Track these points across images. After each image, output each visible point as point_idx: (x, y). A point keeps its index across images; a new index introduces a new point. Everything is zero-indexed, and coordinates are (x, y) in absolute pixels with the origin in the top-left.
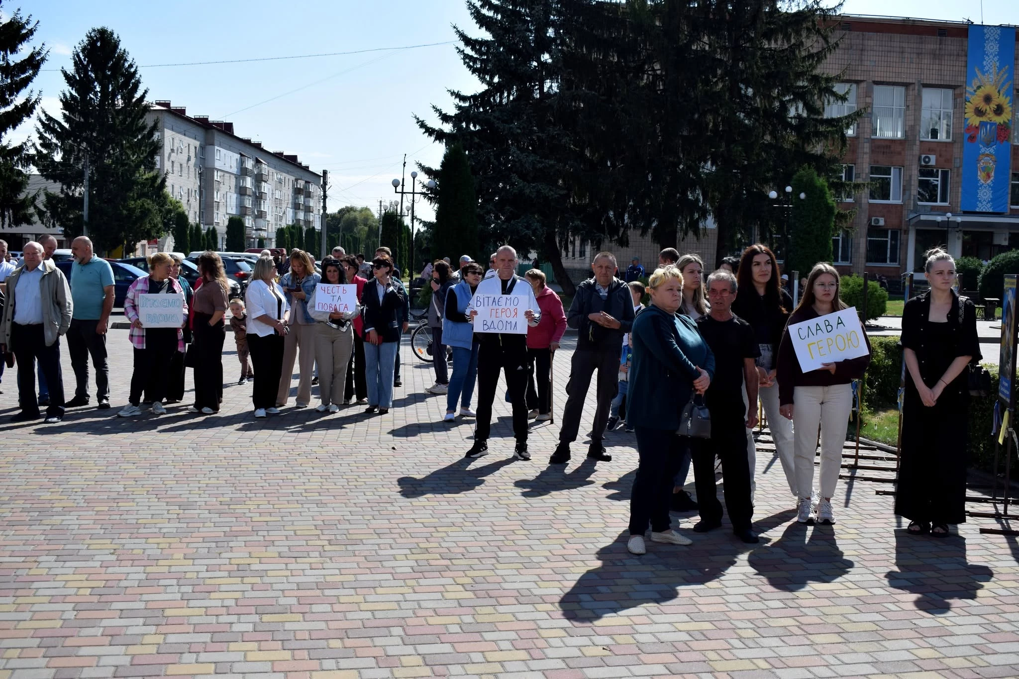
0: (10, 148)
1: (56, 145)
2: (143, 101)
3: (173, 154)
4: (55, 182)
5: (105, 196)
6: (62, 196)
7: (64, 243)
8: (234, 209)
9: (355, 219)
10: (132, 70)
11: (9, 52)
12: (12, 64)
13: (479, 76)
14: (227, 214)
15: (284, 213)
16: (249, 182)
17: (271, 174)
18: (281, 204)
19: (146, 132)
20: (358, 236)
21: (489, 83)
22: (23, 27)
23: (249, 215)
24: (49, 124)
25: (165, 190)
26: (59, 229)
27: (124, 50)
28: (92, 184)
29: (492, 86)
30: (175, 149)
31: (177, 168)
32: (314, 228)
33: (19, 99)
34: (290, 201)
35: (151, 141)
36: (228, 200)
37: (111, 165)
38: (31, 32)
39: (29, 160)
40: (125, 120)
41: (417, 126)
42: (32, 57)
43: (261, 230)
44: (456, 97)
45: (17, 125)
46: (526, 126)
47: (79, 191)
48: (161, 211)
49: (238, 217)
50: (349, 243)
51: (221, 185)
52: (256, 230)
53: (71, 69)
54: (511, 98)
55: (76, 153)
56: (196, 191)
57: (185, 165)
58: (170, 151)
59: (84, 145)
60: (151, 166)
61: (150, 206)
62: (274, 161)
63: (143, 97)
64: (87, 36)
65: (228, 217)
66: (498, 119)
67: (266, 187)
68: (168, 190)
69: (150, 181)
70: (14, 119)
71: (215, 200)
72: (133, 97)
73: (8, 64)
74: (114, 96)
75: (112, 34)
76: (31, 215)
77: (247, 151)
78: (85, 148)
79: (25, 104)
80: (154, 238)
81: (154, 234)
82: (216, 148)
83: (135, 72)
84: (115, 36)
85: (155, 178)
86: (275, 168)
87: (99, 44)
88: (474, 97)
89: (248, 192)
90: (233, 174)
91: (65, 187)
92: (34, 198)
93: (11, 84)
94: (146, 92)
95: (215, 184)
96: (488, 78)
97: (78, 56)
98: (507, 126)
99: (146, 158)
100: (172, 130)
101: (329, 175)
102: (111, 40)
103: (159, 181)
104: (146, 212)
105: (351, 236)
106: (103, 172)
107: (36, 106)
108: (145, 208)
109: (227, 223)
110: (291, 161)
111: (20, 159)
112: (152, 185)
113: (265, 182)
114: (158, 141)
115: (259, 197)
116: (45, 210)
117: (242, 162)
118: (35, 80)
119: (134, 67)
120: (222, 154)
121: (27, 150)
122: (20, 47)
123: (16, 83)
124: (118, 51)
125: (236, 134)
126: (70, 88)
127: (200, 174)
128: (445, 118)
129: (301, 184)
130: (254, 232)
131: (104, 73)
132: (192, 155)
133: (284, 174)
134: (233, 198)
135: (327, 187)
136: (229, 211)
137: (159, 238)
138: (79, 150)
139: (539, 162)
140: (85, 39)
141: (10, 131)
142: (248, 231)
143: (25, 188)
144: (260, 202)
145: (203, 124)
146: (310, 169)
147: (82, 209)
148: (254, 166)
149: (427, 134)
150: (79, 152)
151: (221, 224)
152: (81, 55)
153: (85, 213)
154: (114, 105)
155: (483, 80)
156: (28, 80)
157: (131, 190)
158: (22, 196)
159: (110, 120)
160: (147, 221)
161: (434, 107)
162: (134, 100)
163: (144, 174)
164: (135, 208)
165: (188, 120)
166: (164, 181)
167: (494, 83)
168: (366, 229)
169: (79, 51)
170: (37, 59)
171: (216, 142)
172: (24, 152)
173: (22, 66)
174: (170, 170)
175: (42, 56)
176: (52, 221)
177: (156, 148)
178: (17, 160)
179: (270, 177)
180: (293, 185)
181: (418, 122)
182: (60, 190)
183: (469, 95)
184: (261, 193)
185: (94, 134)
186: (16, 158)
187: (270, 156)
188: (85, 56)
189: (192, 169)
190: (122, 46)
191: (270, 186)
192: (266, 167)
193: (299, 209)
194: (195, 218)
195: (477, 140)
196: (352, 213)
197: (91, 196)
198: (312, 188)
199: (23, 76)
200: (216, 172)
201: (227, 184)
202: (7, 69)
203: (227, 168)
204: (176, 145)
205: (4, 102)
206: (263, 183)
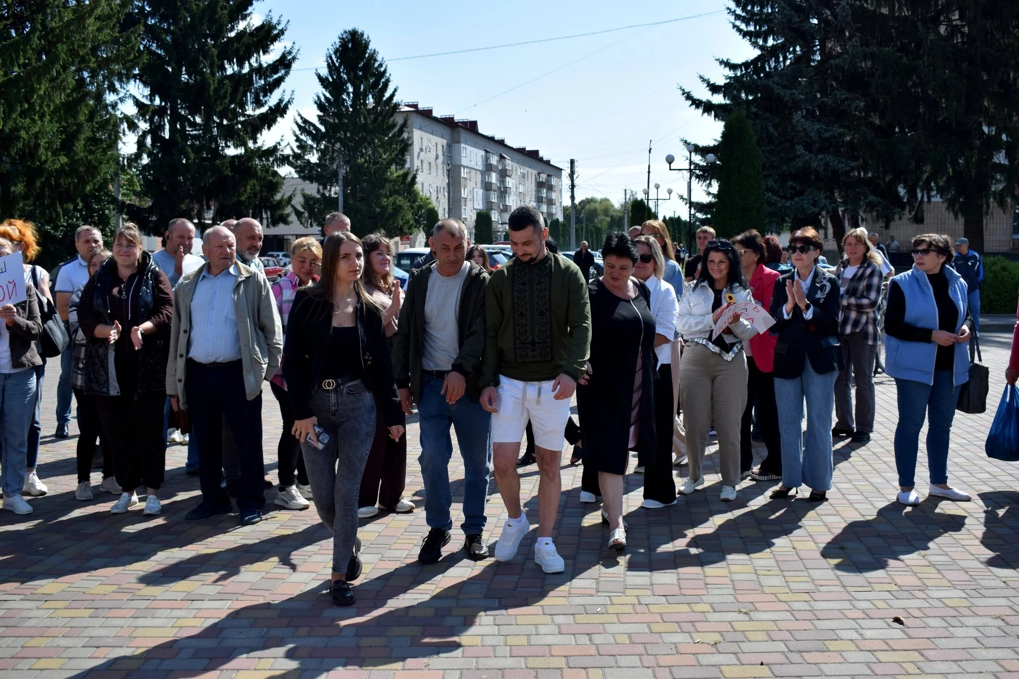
0: (265, 148)
1: (312, 147)
2: (392, 100)
3: (422, 154)
4: (312, 183)
5: (359, 195)
6: (318, 196)
8: (481, 202)
9: (595, 210)
10: (382, 69)
11: (261, 53)
12: (265, 65)
13: (750, 40)
14: (474, 209)
16: (494, 178)
17: (514, 169)
18: (524, 198)
19: (396, 129)
20: (599, 226)
21: (762, 48)
22: (275, 28)
23: (494, 210)
24: (305, 126)
25: (416, 186)
26: (316, 229)
27: (375, 51)
28: (346, 184)
29: (765, 50)
30: (424, 148)
31: (426, 165)
32: (558, 220)
33: (273, 100)
34: (533, 196)
35: (401, 138)
36: (475, 195)
37: (363, 164)
38: (282, 32)
39: (284, 160)
40: (376, 119)
41: (683, 98)
42: (284, 56)
44: (725, 66)
45: (272, 126)
46: (808, 90)
47: (335, 191)
48: (412, 208)
49: (485, 212)
50: (592, 233)
51: (468, 181)
52: (502, 224)
53: (324, 72)
54: (788, 62)
55: (330, 154)
56: (444, 188)
57: (433, 163)
58: (419, 150)
59: (338, 145)
60: (402, 163)
61: (402, 203)
62: (518, 156)
63: (393, 95)
64: (340, 39)
65: (475, 212)
66: (778, 84)
67: (510, 182)
68: (418, 187)
69: (401, 178)
70: (269, 119)
71: (463, 196)
72: (384, 96)
73: (261, 65)
74: (365, 97)
75: (362, 35)
76: (288, 215)
77: (492, 147)
78: (340, 149)
79: (278, 105)
80: (406, 234)
81: (406, 230)
82: (463, 145)
83: (385, 71)
84: (365, 36)
85: (406, 175)
86: (518, 163)
87: (350, 45)
88: (746, 65)
89: (493, 188)
90: (478, 170)
91: (321, 187)
92: (290, 198)
93: (265, 85)
94: (395, 90)
95: (462, 181)
96: (760, 42)
97: (331, 58)
98: (789, 92)
99: (397, 155)
100: (421, 129)
101: (576, 164)
102: (362, 41)
103: (409, 178)
104: (398, 209)
105: (594, 226)
106: (357, 172)
107: (289, 106)
108: (397, 205)
109: (474, 217)
110: (534, 155)
111: (276, 160)
112: (404, 182)
113: (510, 177)
114: (409, 139)
115: (503, 192)
116: (302, 210)
117: (487, 159)
118: (287, 79)
119: (384, 66)
120: (468, 152)
121: (282, 151)
122: (272, 47)
123: (269, 84)
124: (368, 51)
125: (480, 131)
126: (324, 90)
127: (448, 170)
128: (714, 89)
129: (543, 177)
130: (500, 226)
131: (356, 74)
132: (440, 153)
133: (527, 169)
134: (479, 193)
135: (575, 176)
136: (476, 206)
137: (411, 234)
138: (334, 151)
139: (825, 131)
140: (337, 41)
141: (265, 132)
142: (494, 225)
143: (281, 188)
144: (505, 197)
145: (448, 122)
146: (552, 163)
148: (498, 162)
149: (694, 106)
150: (333, 152)
151: (469, 219)
152: (333, 56)
154: (366, 105)
155: (755, 44)
156: (280, 80)
157: (383, 188)
158: (278, 197)
159: (362, 119)
160: (399, 218)
161: (701, 77)
162: (385, 99)
163: (394, 172)
164: (387, 205)
165: (436, 120)
166: (414, 177)
167: (768, 48)
168: (609, 219)
169: (332, 53)
170: (289, 58)
171: (462, 139)
172: (280, 153)
173: (275, 67)
174: (420, 167)
175: (293, 55)
176: (309, 221)
177: (406, 146)
178: (273, 161)
179: (514, 172)
180: (536, 179)
181: (683, 94)
182: (316, 191)
183: (740, 62)
184: (505, 188)
185: (348, 135)
186: (271, 159)
187: (514, 152)
188: (338, 58)
189: (440, 166)
190: (372, 46)
191: (514, 181)
192: (510, 162)
193: (542, 202)
194: (444, 215)
195: (754, 110)
196: (592, 204)
197: (345, 195)
198: (554, 181)
199: (275, 76)
200: (462, 169)
201: (473, 180)
202: (260, 71)
203: (473, 165)
204: (425, 144)
205: (258, 103)
206: (508, 178)
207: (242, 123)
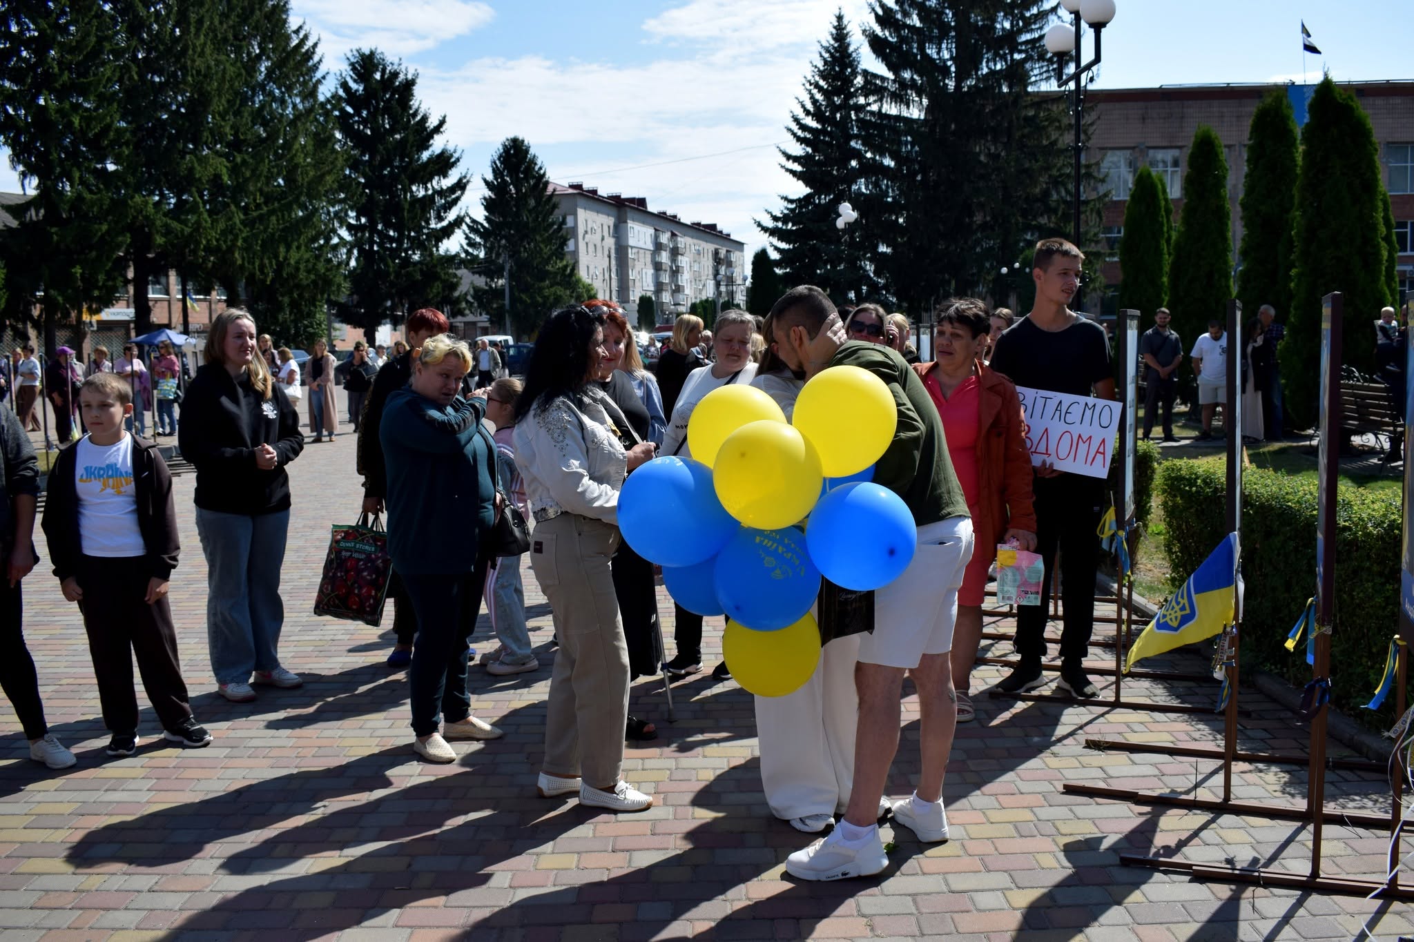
1: (480, 244)
3: (587, 235)
4: (481, 277)
5: (522, 287)
6: (487, 288)
7: (490, 330)
8: (650, 283)
10: (542, 172)
11: (441, 177)
12: (444, 187)
14: (643, 291)
15: (704, 285)
16: (664, 257)
17: (688, 246)
18: (700, 276)
21: (811, 187)
22: (451, 156)
23: (666, 291)
24: (475, 227)
25: (577, 275)
26: (485, 317)
27: (534, 155)
28: (512, 277)
29: (813, 190)
30: (589, 229)
31: (590, 248)
33: (452, 215)
34: (711, 273)
35: (565, 227)
36: (644, 276)
37: (527, 258)
38: (458, 160)
40: (537, 217)
41: (755, 226)
42: (460, 180)
43: (679, 304)
44: (785, 200)
47: (500, 283)
49: (652, 294)
51: (636, 262)
52: (675, 305)
53: (490, 177)
55: (497, 250)
57: (599, 245)
58: (583, 233)
59: (503, 242)
60: (563, 254)
61: (562, 293)
62: (690, 232)
64: (503, 146)
67: (683, 261)
69: (561, 270)
70: (447, 232)
71: (632, 277)
73: (441, 187)
74: (527, 197)
75: (523, 141)
77: (662, 225)
78: (505, 245)
82: (630, 224)
83: (544, 174)
84: (526, 143)
86: (692, 239)
87: (512, 151)
88: (799, 200)
89: (664, 268)
90: (648, 250)
91: (489, 280)
92: (466, 293)
93: (445, 204)
95: (630, 262)
96: (810, 182)
97: (495, 163)
99: (556, 249)
100: (586, 210)
102: (522, 146)
106: (520, 265)
107: (464, 216)
110: (711, 229)
112: (563, 274)
113: (683, 255)
114: (572, 226)
115: (675, 272)
116: (472, 301)
117: (656, 237)
118: (463, 198)
119: (543, 169)
120: (636, 231)
121: (459, 255)
122: (450, 172)
123: (449, 203)
124: (529, 156)
125: (649, 209)
126: (490, 192)
129: (722, 253)
131: (518, 176)
132: (606, 234)
133: (703, 244)
134: (650, 272)
136: (646, 288)
138: (499, 246)
140: (501, 147)
142: (665, 307)
144: (677, 275)
145: (616, 202)
146: (732, 237)
147: (504, 299)
148: (670, 240)
150: (499, 249)
151: (633, 305)
152: (498, 162)
153: (507, 302)
154: (527, 205)
155: (806, 185)
156: (458, 199)
157: (545, 279)
158: (456, 294)
161: (767, 210)
162: (546, 196)
165: (601, 199)
169: (496, 159)
170: (463, 181)
171: (629, 219)
172: (457, 257)
173: (452, 189)
174: (584, 251)
175: (467, 178)
176: (479, 311)
177: (570, 234)
179: (688, 250)
180: (713, 255)
182: (485, 283)
183: (795, 198)
184: (677, 267)
185: (512, 232)
186: (451, 264)
187: (687, 228)
188: (501, 163)
189: (606, 248)
190: (532, 152)
191: (687, 259)
192: (683, 239)
193: (721, 280)
197: (511, 287)
198: (734, 257)
199: (453, 196)
200: (630, 250)
201: (642, 260)
202: (441, 193)
203: (641, 245)
204: (589, 227)
205: (440, 219)
206: (680, 257)
207: (426, 234)
